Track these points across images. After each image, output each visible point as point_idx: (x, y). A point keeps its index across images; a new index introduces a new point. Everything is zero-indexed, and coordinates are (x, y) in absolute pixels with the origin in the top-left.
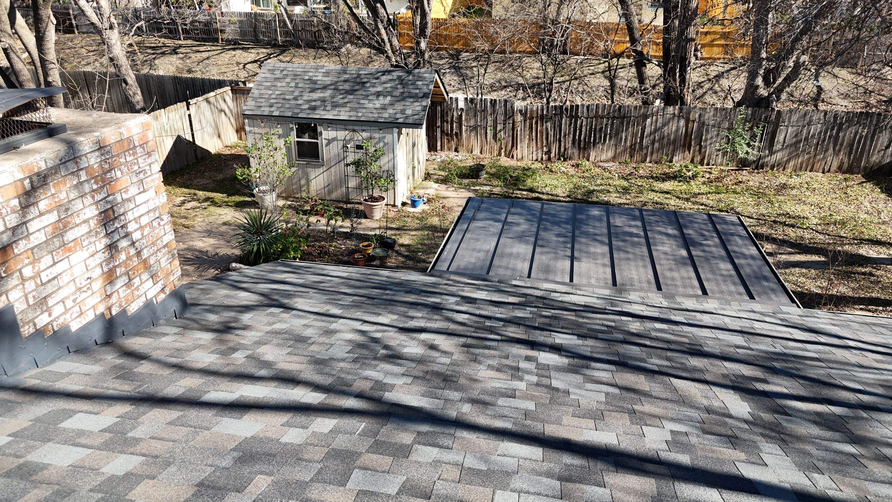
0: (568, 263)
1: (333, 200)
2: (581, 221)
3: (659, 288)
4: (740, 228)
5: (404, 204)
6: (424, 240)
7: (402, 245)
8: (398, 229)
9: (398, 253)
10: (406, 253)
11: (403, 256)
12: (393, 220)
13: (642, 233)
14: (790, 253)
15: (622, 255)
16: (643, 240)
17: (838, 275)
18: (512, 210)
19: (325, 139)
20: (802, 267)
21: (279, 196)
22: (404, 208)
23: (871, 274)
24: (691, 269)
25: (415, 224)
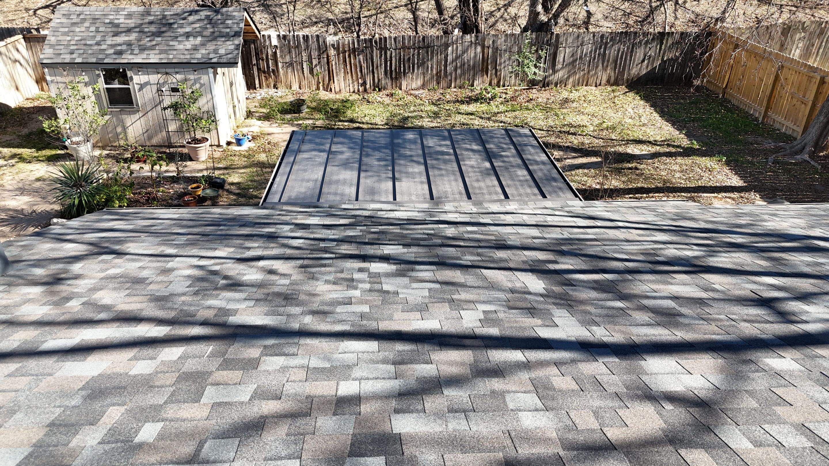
0: (390, 184)
1: (155, 146)
2: (399, 145)
3: (469, 197)
4: (532, 139)
5: (229, 143)
6: (253, 176)
7: (232, 184)
8: (225, 168)
9: (229, 192)
10: (237, 191)
11: (235, 194)
12: (220, 160)
13: (451, 151)
14: (574, 158)
15: (437, 172)
16: (453, 157)
17: (612, 172)
18: (335, 140)
19: (137, 84)
20: (584, 168)
21: (94, 146)
22: (230, 147)
23: (636, 168)
24: (494, 178)
25: (243, 162)
